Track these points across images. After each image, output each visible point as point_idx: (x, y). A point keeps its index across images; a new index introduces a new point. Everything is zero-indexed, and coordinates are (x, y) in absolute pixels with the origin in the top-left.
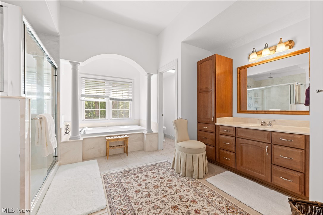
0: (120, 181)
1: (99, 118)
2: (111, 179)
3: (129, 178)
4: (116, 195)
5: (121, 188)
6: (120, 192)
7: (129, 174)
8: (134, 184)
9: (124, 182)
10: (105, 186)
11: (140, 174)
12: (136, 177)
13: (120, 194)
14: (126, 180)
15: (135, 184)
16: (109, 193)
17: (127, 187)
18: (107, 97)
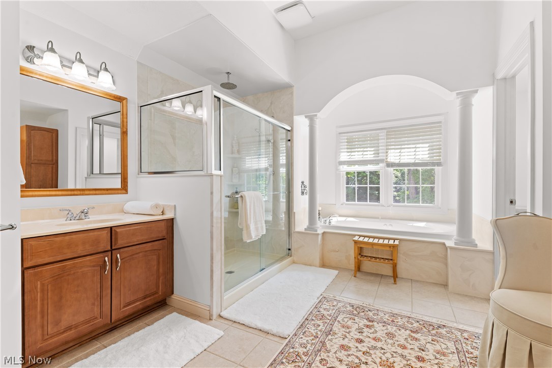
0: (337, 317)
1: (367, 202)
2: (328, 307)
3: (354, 320)
4: (312, 331)
5: (328, 327)
6: (320, 331)
7: (363, 314)
8: (352, 334)
9: (341, 322)
10: (311, 312)
11: (380, 325)
12: (367, 326)
13: (317, 334)
14: (346, 320)
15: (355, 334)
16: (306, 323)
17: (336, 332)
18: (382, 161)
